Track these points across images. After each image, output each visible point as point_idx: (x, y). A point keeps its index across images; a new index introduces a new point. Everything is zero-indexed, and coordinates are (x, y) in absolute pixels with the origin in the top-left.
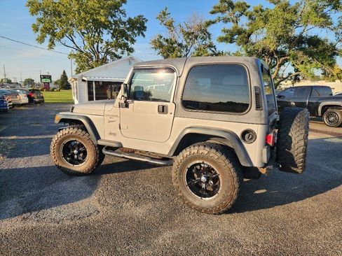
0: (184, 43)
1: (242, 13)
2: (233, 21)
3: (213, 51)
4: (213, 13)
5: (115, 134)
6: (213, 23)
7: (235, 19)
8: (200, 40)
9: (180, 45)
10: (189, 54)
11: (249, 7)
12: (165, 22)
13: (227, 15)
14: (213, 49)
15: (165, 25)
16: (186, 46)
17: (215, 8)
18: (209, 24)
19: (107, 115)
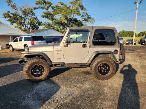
0: (23, 16)
1: (50, 6)
2: (46, 9)
3: (37, 21)
4: (37, 4)
5: (60, 59)
6: (37, 8)
7: (47, 8)
8: (30, 15)
9: (21, 17)
10: (26, 21)
11: (52, 4)
12: (11, 5)
13: (43, 6)
14: (37, 20)
15: (11, 6)
16: (24, 18)
17: (37, 2)
18: (35, 9)
19: (55, 51)
